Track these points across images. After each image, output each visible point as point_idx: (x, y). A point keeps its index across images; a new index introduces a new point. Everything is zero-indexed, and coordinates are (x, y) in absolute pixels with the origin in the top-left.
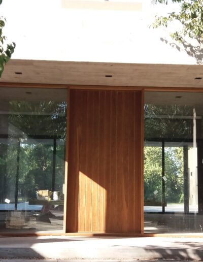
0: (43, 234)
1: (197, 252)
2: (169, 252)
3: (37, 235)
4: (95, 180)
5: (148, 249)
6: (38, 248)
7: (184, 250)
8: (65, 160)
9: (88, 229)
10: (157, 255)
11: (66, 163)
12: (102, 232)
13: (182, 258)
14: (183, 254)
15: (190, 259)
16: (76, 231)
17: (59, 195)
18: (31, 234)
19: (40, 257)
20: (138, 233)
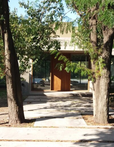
0: (45, 91)
1: (81, 95)
2: (75, 95)
3: (44, 91)
4: (58, 77)
5: (70, 94)
6: (45, 94)
7: (78, 94)
8: (50, 72)
9: (56, 89)
10: (72, 95)
11: (51, 73)
12: (60, 90)
13: (78, 96)
14: (78, 95)
15: (80, 96)
16: (53, 90)
17: (48, 80)
18: (42, 90)
19: (45, 96)
20: (69, 90)
